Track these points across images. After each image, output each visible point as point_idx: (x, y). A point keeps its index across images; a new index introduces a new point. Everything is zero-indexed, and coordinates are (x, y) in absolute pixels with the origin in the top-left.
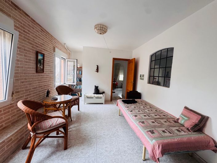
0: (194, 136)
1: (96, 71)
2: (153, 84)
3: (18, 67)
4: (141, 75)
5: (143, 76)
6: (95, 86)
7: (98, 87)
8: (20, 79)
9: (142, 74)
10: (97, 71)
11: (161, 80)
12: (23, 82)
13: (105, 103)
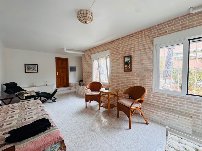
3: (113, 69)
8: (114, 75)
12: (115, 77)
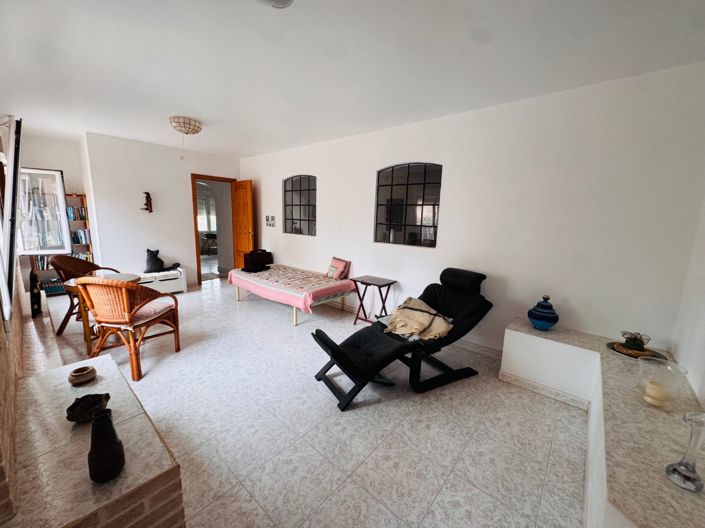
0: (340, 282)
1: (146, 209)
2: (292, 232)
4: (267, 217)
5: (273, 218)
6: (148, 251)
7: (158, 252)
9: (270, 215)
10: (149, 206)
11: (304, 226)
13: (188, 291)
